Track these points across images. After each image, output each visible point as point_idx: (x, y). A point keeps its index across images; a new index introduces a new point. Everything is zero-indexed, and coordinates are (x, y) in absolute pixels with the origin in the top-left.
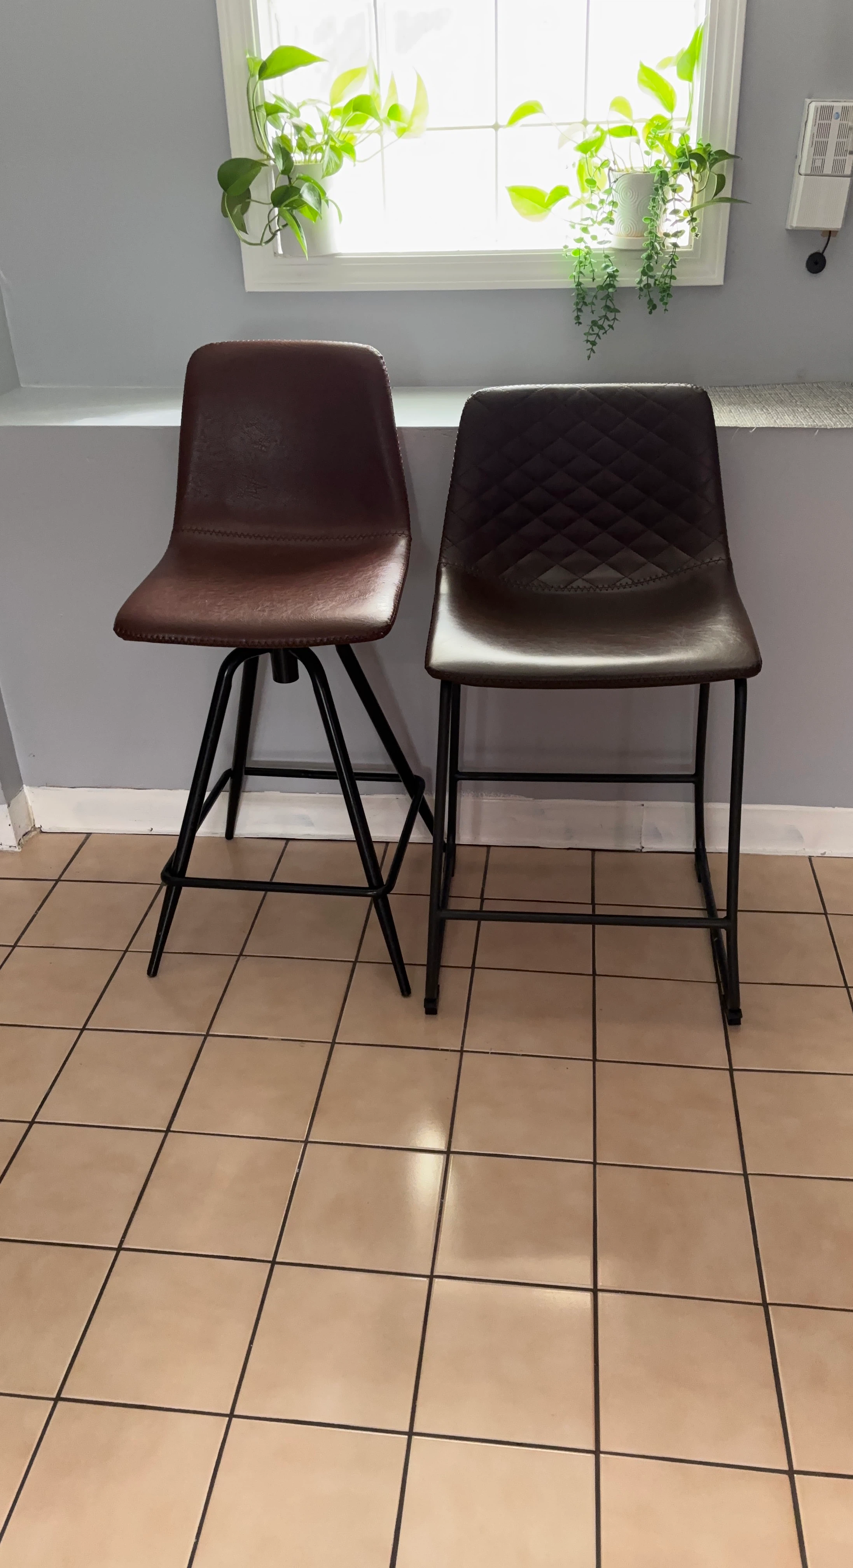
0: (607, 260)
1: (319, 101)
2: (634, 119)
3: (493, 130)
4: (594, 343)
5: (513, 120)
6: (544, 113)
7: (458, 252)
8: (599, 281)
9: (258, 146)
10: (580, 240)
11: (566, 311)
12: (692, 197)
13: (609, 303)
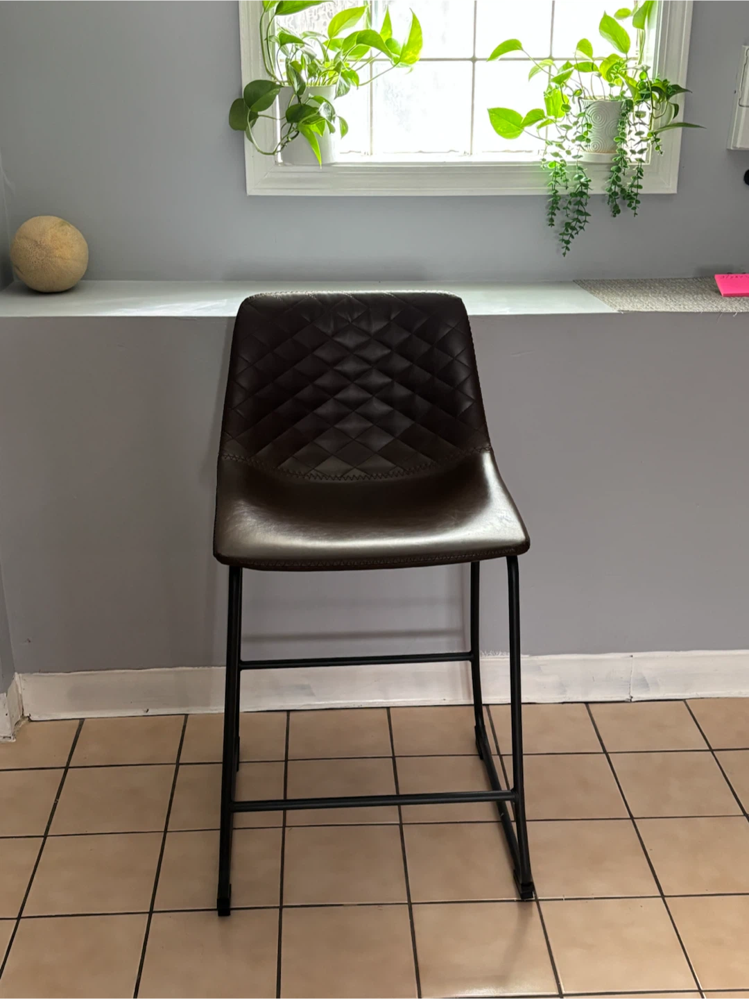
0: (580, 171)
1: (319, 35)
2: (593, 56)
3: (470, 63)
4: (568, 242)
5: (494, 56)
6: (522, 50)
7: (444, 163)
8: (571, 189)
9: (267, 70)
10: (556, 155)
11: (542, 214)
12: (651, 121)
13: (581, 208)
